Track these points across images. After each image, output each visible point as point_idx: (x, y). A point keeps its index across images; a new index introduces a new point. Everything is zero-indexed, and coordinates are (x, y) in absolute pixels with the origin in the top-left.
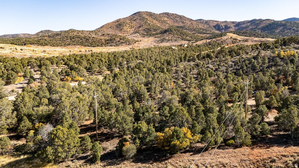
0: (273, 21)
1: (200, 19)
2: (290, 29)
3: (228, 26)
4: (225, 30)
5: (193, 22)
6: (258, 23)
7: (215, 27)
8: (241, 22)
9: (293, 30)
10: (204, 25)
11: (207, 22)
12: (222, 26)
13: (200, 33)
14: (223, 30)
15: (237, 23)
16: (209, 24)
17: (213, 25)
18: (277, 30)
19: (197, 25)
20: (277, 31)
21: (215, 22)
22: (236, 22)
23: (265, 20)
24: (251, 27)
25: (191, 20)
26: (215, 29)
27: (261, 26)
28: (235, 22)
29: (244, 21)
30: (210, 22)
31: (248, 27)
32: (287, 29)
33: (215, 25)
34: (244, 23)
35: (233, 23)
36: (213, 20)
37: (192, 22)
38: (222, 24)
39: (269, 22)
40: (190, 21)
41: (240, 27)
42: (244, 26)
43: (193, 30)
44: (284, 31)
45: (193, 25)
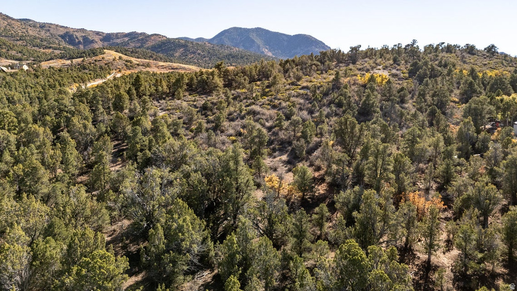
0: (165, 39)
1: (27, 19)
2: (194, 53)
3: (90, 38)
4: (84, 46)
5: (13, 22)
6: (142, 39)
7: (63, 37)
8: (113, 34)
9: (199, 54)
10: (40, 31)
11: (44, 27)
12: (77, 38)
13: (38, 46)
14: (80, 45)
15: (104, 35)
16: (49, 30)
17: (58, 34)
18: (176, 52)
19: (24, 30)
20: (177, 54)
21: (61, 29)
22: (103, 33)
23: (152, 35)
24: (132, 45)
25: (7, 16)
26: (65, 41)
27: (150, 44)
28: (101, 34)
29: (117, 33)
30: (50, 27)
31: (127, 44)
32: (191, 53)
33: (61, 33)
34: (117, 35)
35: (98, 33)
36: (56, 24)
37: (9, 21)
38: (77, 34)
39: (160, 39)
40: (4, 19)
41: (111, 43)
42: (118, 41)
43: (18, 38)
44: (186, 55)
45: (14, 28)
